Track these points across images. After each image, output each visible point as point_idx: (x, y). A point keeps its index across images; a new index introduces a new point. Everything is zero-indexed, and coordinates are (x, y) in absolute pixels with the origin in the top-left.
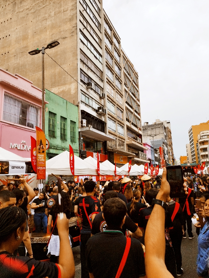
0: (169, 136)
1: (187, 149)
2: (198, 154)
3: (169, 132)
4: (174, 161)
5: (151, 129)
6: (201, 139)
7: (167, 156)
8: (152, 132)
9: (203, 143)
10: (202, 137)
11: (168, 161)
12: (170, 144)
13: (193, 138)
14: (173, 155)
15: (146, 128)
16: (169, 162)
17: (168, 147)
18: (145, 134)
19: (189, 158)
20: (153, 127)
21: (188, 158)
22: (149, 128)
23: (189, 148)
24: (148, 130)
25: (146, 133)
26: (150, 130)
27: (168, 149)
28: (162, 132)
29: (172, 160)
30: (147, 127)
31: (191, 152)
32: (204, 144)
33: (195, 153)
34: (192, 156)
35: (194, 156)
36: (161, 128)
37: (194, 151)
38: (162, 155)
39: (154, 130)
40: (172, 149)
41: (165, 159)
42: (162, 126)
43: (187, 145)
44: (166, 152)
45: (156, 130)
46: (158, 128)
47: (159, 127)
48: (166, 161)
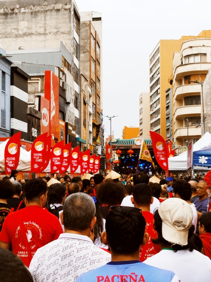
0: (90, 52)
1: (142, 106)
2: (168, 118)
3: (93, 42)
4: (98, 131)
5: (32, 13)
6: (182, 65)
7: (73, 112)
8: (34, 26)
9: (187, 78)
10: (187, 60)
11: (77, 128)
12: (93, 77)
13: (159, 76)
14: (98, 113)
15: (13, 10)
16: (79, 133)
17: (84, 83)
18: (9, 30)
19: (143, 131)
20: (38, 8)
21: (141, 130)
22: (23, 10)
23: (147, 103)
24: (20, 16)
25: (14, 26)
26: (28, 16)
27: (81, 90)
28: (64, 28)
29: (91, 129)
30: (18, 6)
31: (151, 115)
32: (189, 83)
33: (159, 117)
34: (152, 125)
35: (156, 125)
36: (62, 12)
37: (157, 112)
38: (53, 104)
39: (39, 18)
40: (98, 96)
41: (64, 120)
42: (68, 7)
43: (141, 95)
44: (70, 97)
45: (48, 18)
46: (54, 13)
47: (58, 10)
48: (67, 124)
